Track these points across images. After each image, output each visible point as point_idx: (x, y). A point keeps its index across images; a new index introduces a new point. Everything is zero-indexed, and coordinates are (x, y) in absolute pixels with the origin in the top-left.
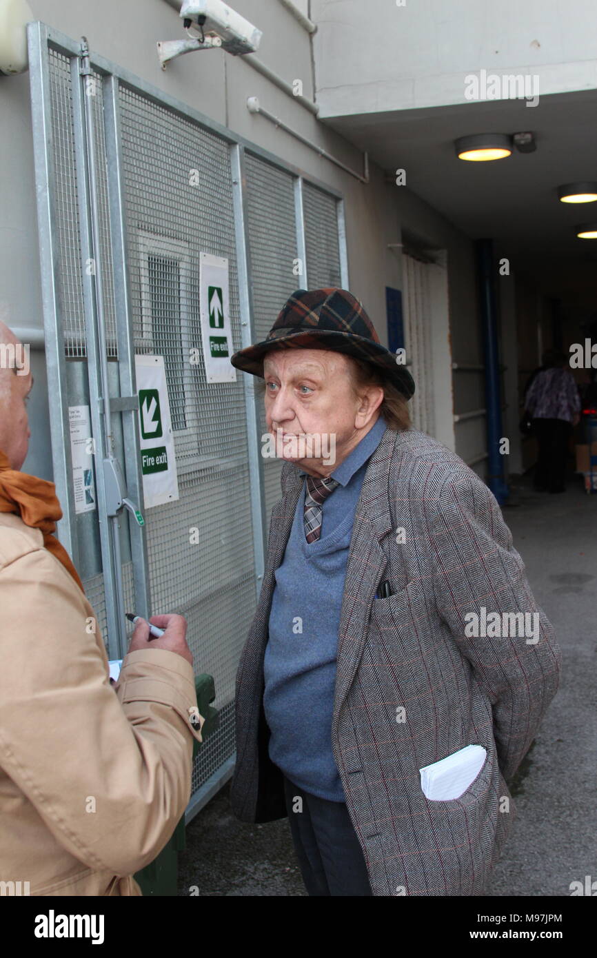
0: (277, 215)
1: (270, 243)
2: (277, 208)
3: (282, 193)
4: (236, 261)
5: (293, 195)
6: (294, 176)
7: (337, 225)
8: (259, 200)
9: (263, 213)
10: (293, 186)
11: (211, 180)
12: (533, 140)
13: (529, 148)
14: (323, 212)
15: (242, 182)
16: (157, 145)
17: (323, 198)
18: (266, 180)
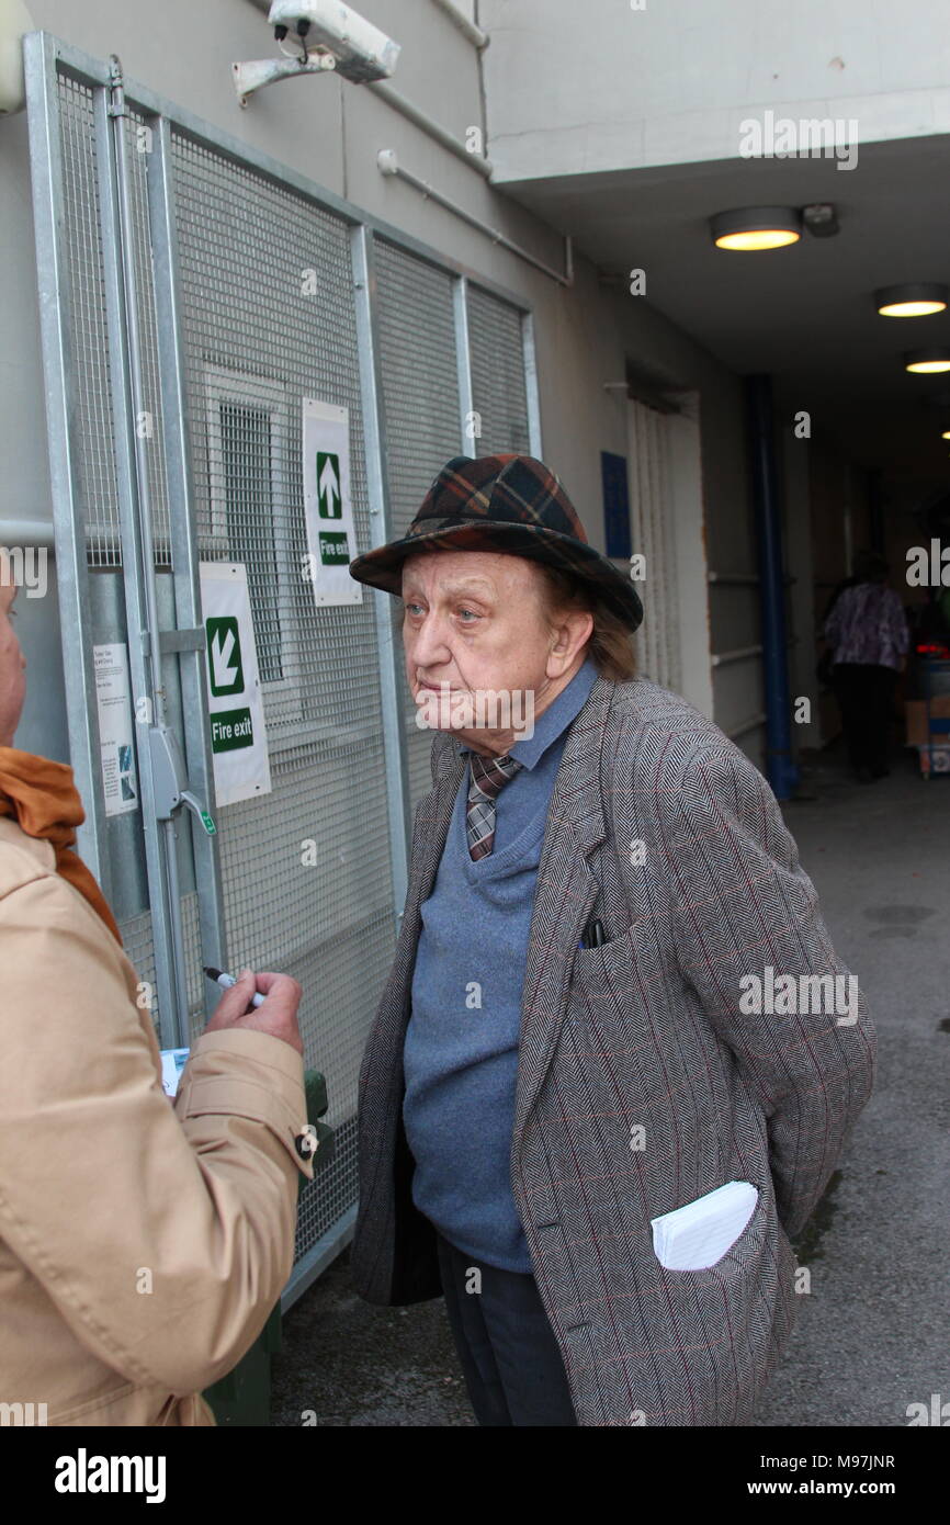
0: (425, 338)
1: (415, 382)
2: (426, 325)
3: (435, 303)
4: (360, 412)
5: (452, 306)
7: (522, 354)
8: (397, 315)
9: (404, 335)
10: (451, 292)
12: (835, 217)
13: (828, 229)
14: (499, 332)
15: (370, 286)
17: (500, 310)
18: (408, 283)
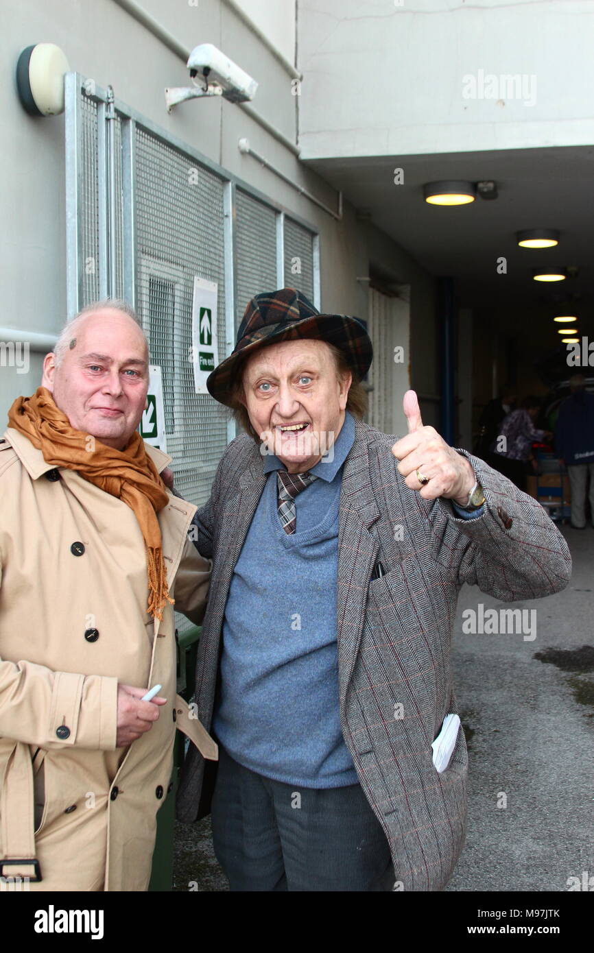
0: (260, 246)
1: (253, 271)
3: (266, 227)
4: (224, 286)
5: (275, 229)
6: (277, 212)
7: (312, 258)
8: (246, 232)
9: (249, 244)
10: (275, 220)
11: (206, 212)
12: (495, 188)
13: (491, 195)
14: (300, 245)
15: (233, 216)
16: (164, 181)
17: (301, 232)
18: (252, 214)
